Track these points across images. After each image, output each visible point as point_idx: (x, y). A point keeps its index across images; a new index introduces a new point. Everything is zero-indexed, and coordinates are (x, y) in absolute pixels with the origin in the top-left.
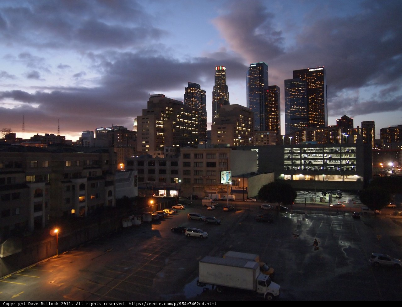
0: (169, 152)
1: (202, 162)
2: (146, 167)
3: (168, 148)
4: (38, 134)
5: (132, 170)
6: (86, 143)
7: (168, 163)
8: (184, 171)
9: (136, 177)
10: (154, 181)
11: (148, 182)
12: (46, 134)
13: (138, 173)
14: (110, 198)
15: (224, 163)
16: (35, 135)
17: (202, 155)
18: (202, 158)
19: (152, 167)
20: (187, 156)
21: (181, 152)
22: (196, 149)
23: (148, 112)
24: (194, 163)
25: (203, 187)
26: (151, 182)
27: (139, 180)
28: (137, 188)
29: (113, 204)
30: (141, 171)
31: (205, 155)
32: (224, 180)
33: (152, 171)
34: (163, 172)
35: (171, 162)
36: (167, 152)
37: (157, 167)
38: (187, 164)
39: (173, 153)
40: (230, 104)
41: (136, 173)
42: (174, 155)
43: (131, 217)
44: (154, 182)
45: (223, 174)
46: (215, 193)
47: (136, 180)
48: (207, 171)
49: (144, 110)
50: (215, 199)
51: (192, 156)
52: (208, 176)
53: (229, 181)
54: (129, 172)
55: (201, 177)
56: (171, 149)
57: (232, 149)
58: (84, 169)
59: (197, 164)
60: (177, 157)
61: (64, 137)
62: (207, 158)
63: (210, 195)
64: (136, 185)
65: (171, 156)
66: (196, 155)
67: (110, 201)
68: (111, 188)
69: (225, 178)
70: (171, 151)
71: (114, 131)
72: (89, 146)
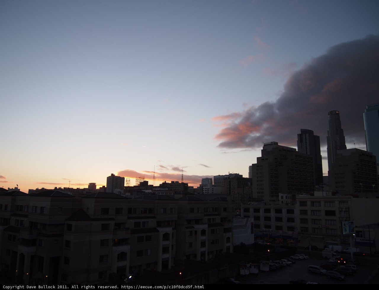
0: (285, 198)
1: (320, 211)
2: (262, 214)
3: (283, 195)
4: (165, 182)
5: (249, 217)
6: (206, 190)
7: (284, 211)
8: (301, 219)
9: (252, 224)
10: (271, 228)
11: (264, 229)
12: (172, 182)
13: (254, 220)
14: (228, 245)
15: (344, 212)
16: (163, 182)
17: (319, 203)
18: (320, 206)
19: (268, 215)
20: (303, 203)
21: (297, 200)
22: (312, 197)
23: (262, 160)
24: (312, 211)
25: (322, 237)
26: (267, 229)
27: (255, 226)
28: (253, 235)
29: (231, 251)
30: (257, 218)
31: (322, 203)
32: (346, 230)
33: (268, 219)
34: (279, 219)
35: (287, 210)
36: (283, 199)
37: (273, 214)
38: (303, 212)
39: (289, 200)
40: (347, 148)
41: (252, 220)
42: (290, 202)
43: (248, 265)
44: (271, 230)
45: (345, 225)
46: (337, 244)
47: (252, 227)
48: (326, 220)
49: (258, 158)
50: (337, 251)
51: (309, 203)
52: (327, 226)
53: (352, 232)
54: (246, 219)
55: (319, 226)
56: (286, 197)
57: (353, 197)
58: (205, 215)
59: (315, 212)
60: (293, 205)
61: (187, 184)
62: (325, 206)
63: (331, 246)
64: (252, 233)
65: (287, 204)
66: (313, 203)
67: (228, 248)
68: (229, 235)
69: (348, 229)
70: (286, 198)
71: (230, 179)
72: (208, 193)
